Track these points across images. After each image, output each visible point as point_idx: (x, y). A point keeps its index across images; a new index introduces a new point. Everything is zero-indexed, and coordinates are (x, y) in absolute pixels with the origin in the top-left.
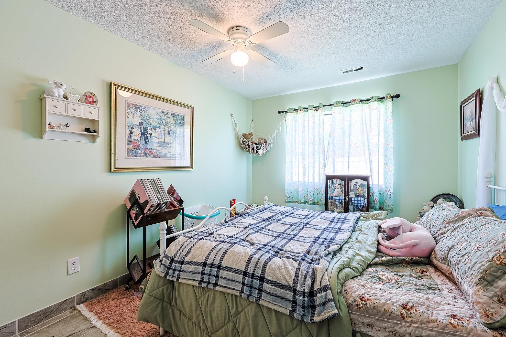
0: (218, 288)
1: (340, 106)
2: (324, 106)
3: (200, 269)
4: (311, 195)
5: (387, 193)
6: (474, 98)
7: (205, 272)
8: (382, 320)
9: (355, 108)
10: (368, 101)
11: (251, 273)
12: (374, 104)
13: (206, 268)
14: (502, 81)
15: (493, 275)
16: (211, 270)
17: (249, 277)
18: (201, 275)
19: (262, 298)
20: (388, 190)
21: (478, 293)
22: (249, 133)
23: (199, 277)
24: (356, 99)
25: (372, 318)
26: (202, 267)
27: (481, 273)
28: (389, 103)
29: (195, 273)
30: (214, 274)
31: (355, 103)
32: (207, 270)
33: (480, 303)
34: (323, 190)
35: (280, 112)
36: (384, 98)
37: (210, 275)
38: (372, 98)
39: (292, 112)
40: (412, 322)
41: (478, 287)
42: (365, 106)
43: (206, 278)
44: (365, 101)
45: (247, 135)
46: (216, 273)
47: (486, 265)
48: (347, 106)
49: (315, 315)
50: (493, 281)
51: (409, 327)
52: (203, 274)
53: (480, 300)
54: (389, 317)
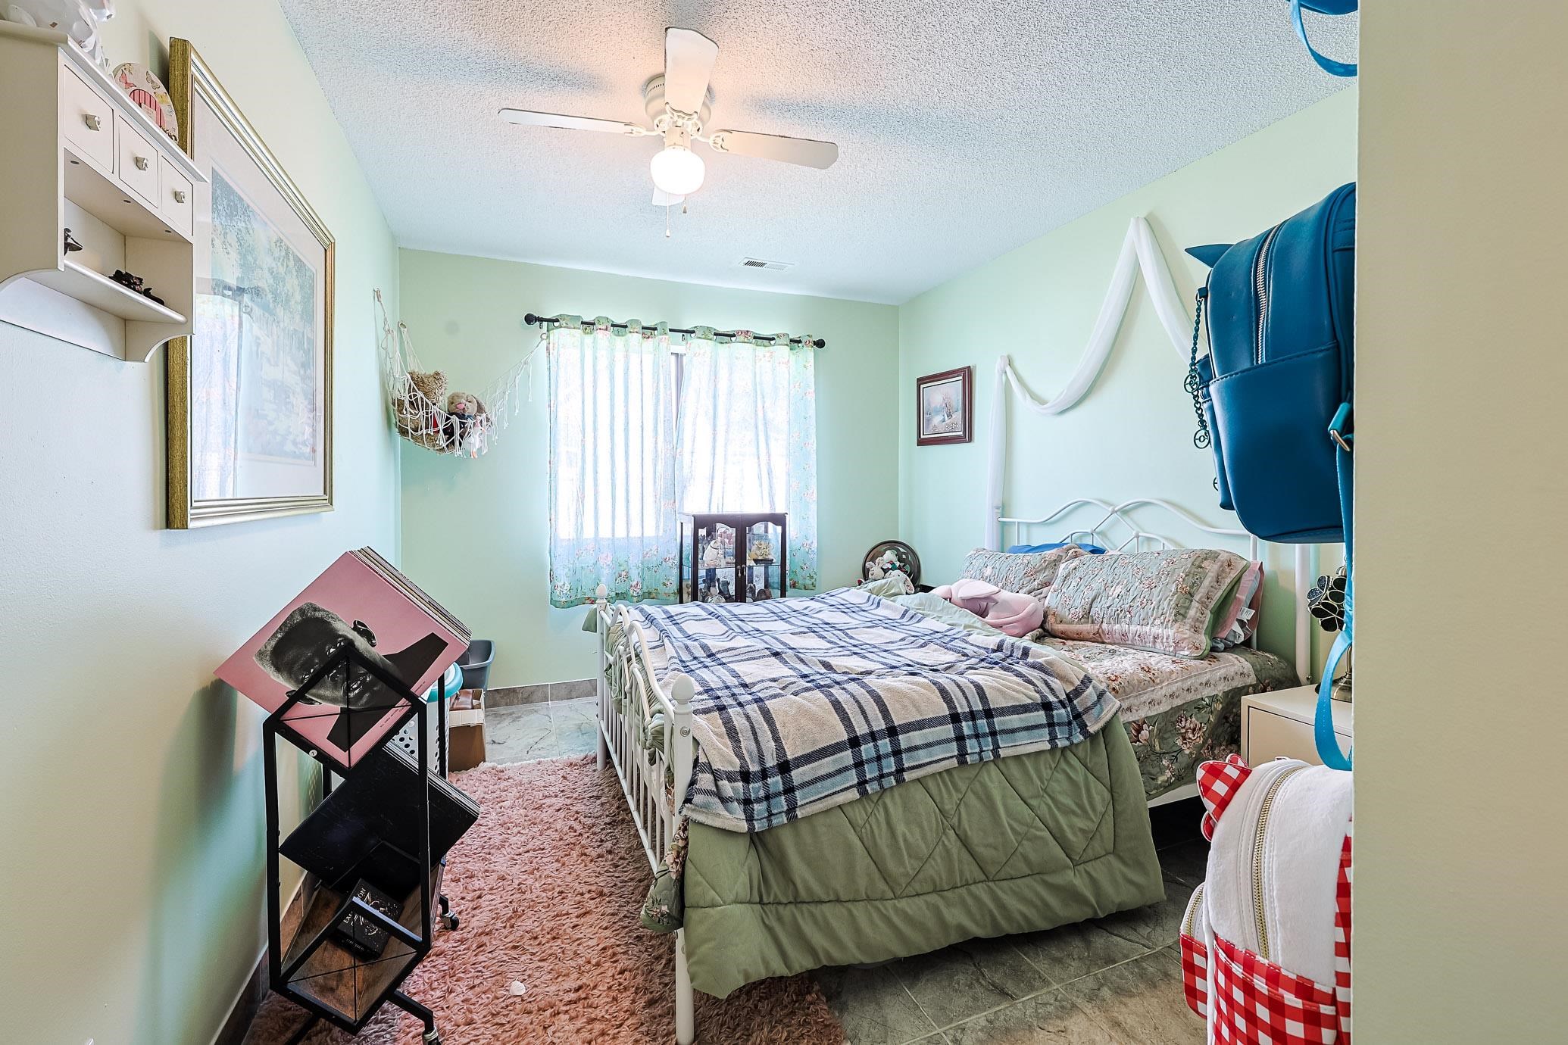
0: (907, 776)
1: (711, 339)
2: (671, 330)
3: (847, 757)
4: (639, 574)
5: (807, 550)
6: (961, 378)
7: (864, 758)
8: (1141, 694)
9: (741, 350)
10: (767, 341)
11: (967, 710)
12: (782, 351)
13: (863, 748)
14: (1017, 364)
15: (1184, 607)
16: (876, 746)
17: (966, 721)
18: (854, 770)
19: (1001, 746)
20: (809, 542)
21: (1180, 630)
22: (431, 372)
23: (853, 778)
24: (748, 331)
25: (1130, 697)
26: (849, 752)
27: (1174, 608)
28: (809, 353)
29: (839, 772)
30: (886, 752)
31: (746, 340)
32: (867, 750)
33: (1185, 639)
34: (672, 556)
35: (530, 319)
36: (800, 342)
37: (879, 758)
38: (778, 336)
39: (576, 326)
40: (1162, 682)
41: (1177, 624)
42: (762, 351)
43: (871, 771)
44: (761, 341)
45: (426, 380)
46: (889, 747)
47: (1174, 599)
48: (721, 343)
49: (1089, 724)
50: (1186, 612)
51: (1162, 688)
52: (859, 764)
53: (1185, 636)
54: (1145, 686)
